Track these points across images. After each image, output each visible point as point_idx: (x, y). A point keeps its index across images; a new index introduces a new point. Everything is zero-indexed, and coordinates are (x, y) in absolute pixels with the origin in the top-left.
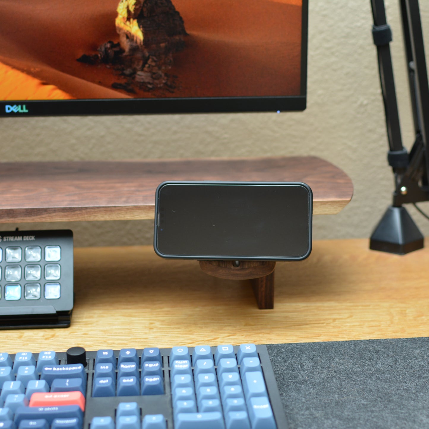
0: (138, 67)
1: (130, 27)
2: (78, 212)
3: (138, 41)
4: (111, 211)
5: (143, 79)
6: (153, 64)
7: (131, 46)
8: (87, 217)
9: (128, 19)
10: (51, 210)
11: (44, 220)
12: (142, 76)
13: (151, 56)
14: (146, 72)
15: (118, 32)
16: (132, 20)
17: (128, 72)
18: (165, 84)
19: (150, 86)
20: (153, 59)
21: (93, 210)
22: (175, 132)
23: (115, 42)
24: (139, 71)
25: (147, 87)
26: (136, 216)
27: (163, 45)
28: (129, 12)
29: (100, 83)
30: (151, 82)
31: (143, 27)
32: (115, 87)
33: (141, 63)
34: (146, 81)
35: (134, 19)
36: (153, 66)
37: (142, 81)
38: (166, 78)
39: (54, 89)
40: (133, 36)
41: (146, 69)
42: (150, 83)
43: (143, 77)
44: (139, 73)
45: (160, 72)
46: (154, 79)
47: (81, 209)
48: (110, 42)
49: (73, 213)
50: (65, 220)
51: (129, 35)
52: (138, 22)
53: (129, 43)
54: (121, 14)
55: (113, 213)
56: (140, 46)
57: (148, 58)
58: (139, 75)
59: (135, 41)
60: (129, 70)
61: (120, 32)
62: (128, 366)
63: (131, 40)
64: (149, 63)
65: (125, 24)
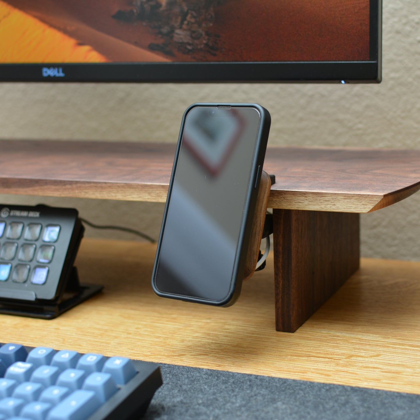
0: (177, 25)
2: (68, 186)
4: (102, 188)
5: (181, 39)
6: (193, 20)
8: (78, 193)
11: (36, 193)
12: (180, 35)
13: (190, 11)
14: (185, 30)
18: (206, 45)
20: (192, 14)
21: (83, 185)
22: (301, 120)
24: (177, 29)
25: (186, 48)
26: (127, 195)
29: (136, 44)
30: (191, 42)
32: (152, 48)
33: (179, 19)
34: (186, 41)
36: (192, 23)
37: (180, 41)
38: (207, 37)
39: (90, 51)
41: (184, 26)
42: (189, 44)
43: (181, 37)
44: (178, 31)
45: (200, 31)
46: (193, 38)
47: (71, 183)
49: (64, 187)
50: (57, 194)
55: (104, 190)
57: (186, 14)
58: (177, 34)
60: (166, 27)
64: (188, 20)
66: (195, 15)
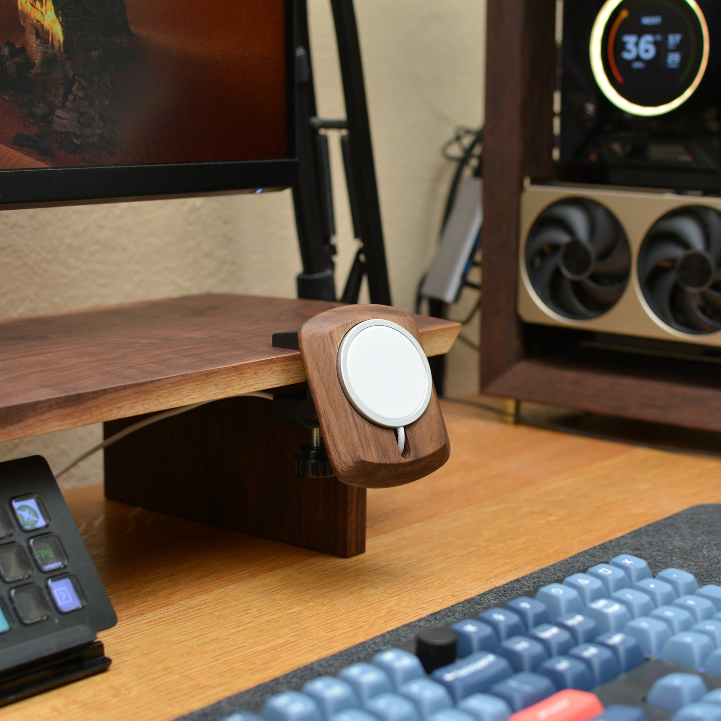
1: (42, 13)
2: (91, 403)
3: (56, 44)
4: (146, 391)
5: (64, 125)
6: (81, 94)
7: (44, 53)
8: (106, 412)
10: (42, 405)
12: (64, 119)
14: (69, 110)
15: (22, 22)
17: (39, 110)
18: (101, 136)
19: (76, 141)
20: (80, 83)
23: (18, 45)
24: (58, 108)
25: (72, 142)
31: (63, 15)
32: (19, 143)
33: (62, 92)
34: (71, 129)
36: (80, 99)
38: (101, 124)
40: (48, 32)
42: (77, 136)
43: (65, 121)
44: (59, 112)
45: (92, 112)
46: (82, 125)
48: (10, 45)
49: (82, 407)
51: (40, 30)
52: (55, 3)
53: (41, 48)
55: (150, 396)
56: (58, 54)
57: (72, 82)
58: (59, 117)
59: (50, 42)
60: (41, 105)
61: (25, 22)
62: (550, 633)
63: (44, 41)
64: (75, 92)
65: (33, 6)
66: (85, 84)
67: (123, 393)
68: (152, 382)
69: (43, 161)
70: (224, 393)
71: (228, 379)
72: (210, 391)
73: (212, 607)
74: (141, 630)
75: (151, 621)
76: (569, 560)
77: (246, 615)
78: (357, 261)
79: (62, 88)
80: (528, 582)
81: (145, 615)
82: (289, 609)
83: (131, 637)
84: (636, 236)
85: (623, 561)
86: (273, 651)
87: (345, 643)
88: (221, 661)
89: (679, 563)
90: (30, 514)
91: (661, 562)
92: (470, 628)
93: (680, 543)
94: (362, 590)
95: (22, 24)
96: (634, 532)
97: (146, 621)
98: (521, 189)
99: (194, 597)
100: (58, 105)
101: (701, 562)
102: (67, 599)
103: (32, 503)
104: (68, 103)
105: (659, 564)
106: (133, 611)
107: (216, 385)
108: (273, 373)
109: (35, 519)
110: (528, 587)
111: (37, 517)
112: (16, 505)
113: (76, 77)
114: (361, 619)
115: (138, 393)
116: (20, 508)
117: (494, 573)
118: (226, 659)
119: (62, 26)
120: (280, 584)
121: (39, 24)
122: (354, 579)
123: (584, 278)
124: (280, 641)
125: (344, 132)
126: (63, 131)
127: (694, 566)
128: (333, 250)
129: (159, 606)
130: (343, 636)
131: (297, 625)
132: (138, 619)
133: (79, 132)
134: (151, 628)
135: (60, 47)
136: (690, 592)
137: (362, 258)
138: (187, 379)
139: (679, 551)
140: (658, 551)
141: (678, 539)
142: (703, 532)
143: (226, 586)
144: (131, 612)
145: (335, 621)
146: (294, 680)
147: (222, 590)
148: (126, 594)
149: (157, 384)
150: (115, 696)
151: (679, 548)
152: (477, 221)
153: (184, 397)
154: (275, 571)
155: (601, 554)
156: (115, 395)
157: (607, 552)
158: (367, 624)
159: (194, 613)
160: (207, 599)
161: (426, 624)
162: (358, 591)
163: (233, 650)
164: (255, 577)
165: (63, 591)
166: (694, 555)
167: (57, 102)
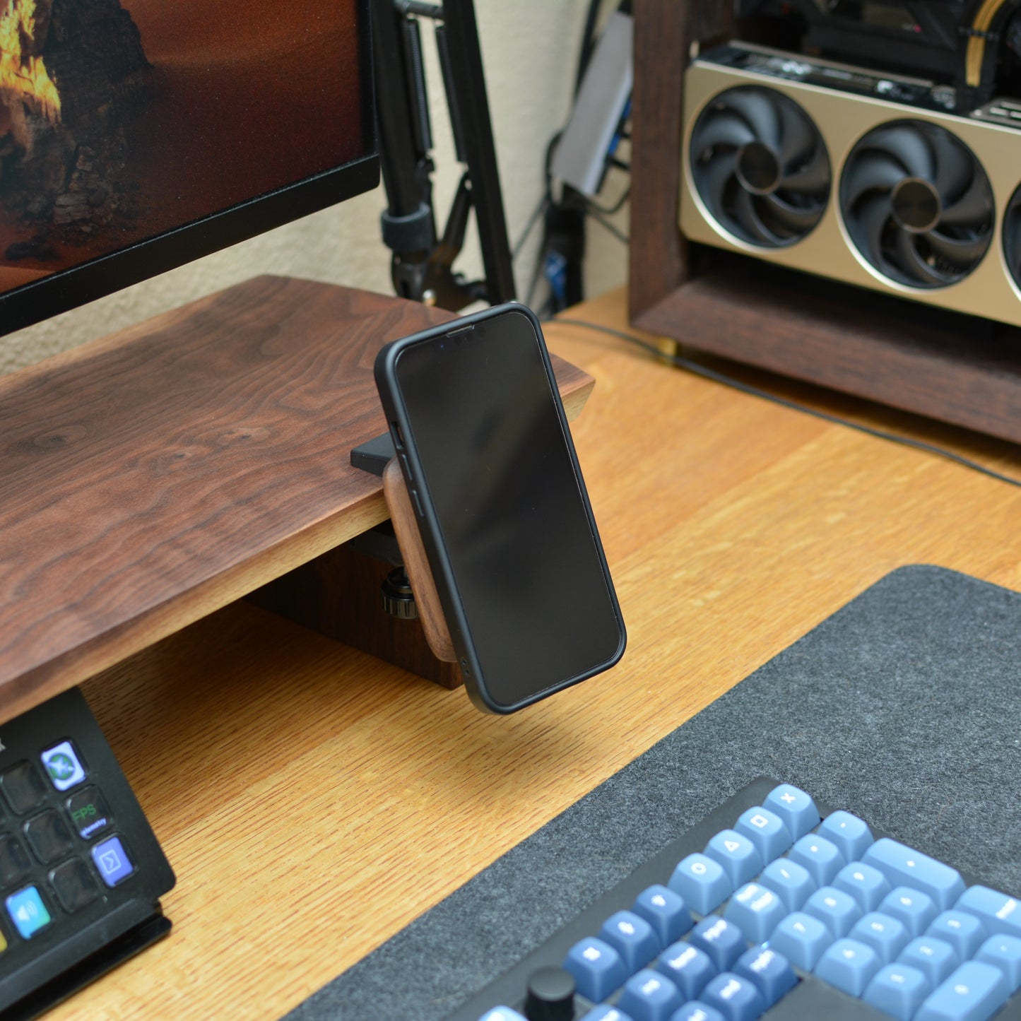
0: (58, 186)
1: (31, 81)
3: (52, 114)
5: (69, 214)
6: (88, 167)
7: (37, 131)
9: (24, 61)
12: (68, 206)
14: (76, 192)
15: (5, 103)
16: (32, 59)
17: (36, 205)
18: (117, 212)
19: (86, 229)
20: (86, 154)
23: (3, 134)
24: (60, 194)
25: (81, 231)
27: (103, 109)
28: (23, 38)
31: (59, 73)
32: (14, 256)
33: (62, 174)
34: (78, 217)
35: (36, 57)
36: (88, 173)
38: (116, 196)
40: (40, 104)
41: (74, 185)
42: (85, 221)
43: (69, 209)
44: (61, 200)
45: (104, 185)
46: (92, 206)
49: (119, 641)
51: (30, 105)
52: (46, 62)
53: (32, 126)
54: (6, 51)
55: (201, 600)
56: (55, 127)
57: (76, 155)
58: (61, 206)
59: (44, 115)
60: (39, 199)
61: (9, 100)
62: (684, 958)
63: (36, 116)
64: (80, 168)
65: (18, 75)
66: (92, 153)
67: (167, 608)
68: (203, 583)
69: (45, 268)
70: (292, 565)
71: (296, 548)
72: (275, 569)
73: (288, 799)
74: (204, 850)
75: (215, 831)
76: (727, 696)
77: (328, 817)
78: (461, 189)
79: (63, 168)
80: (673, 748)
81: (207, 819)
82: (381, 803)
83: (192, 865)
84: (839, 149)
85: (783, 798)
86: (363, 893)
87: (449, 874)
88: (302, 912)
89: (863, 702)
90: (64, 763)
91: (840, 701)
92: (592, 953)
93: (868, 657)
94: (470, 758)
95: (6, 103)
96: (812, 632)
97: (209, 830)
98: (687, 61)
99: (265, 777)
100: (60, 191)
101: (892, 700)
102: (115, 865)
103: (65, 748)
104: (71, 184)
105: (838, 706)
106: (192, 809)
107: (281, 559)
108: (352, 521)
109: (70, 769)
110: (674, 760)
111: (72, 764)
112: (46, 756)
113: (81, 148)
114: (468, 824)
115: (186, 602)
116: (52, 759)
117: (633, 720)
118: (307, 908)
119: (58, 88)
120: (369, 749)
121: (28, 96)
122: (460, 736)
123: (768, 193)
124: (371, 871)
125: (439, 23)
126: (68, 221)
127: (881, 708)
128: (430, 166)
129: (221, 800)
130: (447, 859)
131: (390, 838)
132: (200, 826)
133: (88, 217)
134: (216, 846)
135: (56, 116)
136: (860, 854)
137: (468, 185)
138: (245, 565)
139: (866, 677)
140: (839, 675)
141: (867, 647)
142: (899, 633)
143: (303, 753)
144: (190, 812)
145: (437, 827)
146: (389, 960)
147: (298, 763)
148: (181, 772)
149: (208, 584)
150: (179, 987)
151: (866, 669)
152: (625, 85)
153: (243, 586)
154: (363, 720)
155: (767, 684)
156: (158, 613)
157: (776, 679)
158: (476, 833)
159: (265, 813)
160: (282, 782)
161: (545, 841)
162: (466, 762)
163: (315, 890)
164: (338, 733)
165: (111, 856)
166: (883, 684)
167: (58, 188)
